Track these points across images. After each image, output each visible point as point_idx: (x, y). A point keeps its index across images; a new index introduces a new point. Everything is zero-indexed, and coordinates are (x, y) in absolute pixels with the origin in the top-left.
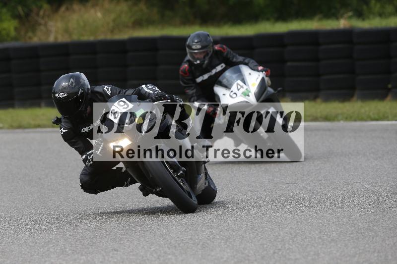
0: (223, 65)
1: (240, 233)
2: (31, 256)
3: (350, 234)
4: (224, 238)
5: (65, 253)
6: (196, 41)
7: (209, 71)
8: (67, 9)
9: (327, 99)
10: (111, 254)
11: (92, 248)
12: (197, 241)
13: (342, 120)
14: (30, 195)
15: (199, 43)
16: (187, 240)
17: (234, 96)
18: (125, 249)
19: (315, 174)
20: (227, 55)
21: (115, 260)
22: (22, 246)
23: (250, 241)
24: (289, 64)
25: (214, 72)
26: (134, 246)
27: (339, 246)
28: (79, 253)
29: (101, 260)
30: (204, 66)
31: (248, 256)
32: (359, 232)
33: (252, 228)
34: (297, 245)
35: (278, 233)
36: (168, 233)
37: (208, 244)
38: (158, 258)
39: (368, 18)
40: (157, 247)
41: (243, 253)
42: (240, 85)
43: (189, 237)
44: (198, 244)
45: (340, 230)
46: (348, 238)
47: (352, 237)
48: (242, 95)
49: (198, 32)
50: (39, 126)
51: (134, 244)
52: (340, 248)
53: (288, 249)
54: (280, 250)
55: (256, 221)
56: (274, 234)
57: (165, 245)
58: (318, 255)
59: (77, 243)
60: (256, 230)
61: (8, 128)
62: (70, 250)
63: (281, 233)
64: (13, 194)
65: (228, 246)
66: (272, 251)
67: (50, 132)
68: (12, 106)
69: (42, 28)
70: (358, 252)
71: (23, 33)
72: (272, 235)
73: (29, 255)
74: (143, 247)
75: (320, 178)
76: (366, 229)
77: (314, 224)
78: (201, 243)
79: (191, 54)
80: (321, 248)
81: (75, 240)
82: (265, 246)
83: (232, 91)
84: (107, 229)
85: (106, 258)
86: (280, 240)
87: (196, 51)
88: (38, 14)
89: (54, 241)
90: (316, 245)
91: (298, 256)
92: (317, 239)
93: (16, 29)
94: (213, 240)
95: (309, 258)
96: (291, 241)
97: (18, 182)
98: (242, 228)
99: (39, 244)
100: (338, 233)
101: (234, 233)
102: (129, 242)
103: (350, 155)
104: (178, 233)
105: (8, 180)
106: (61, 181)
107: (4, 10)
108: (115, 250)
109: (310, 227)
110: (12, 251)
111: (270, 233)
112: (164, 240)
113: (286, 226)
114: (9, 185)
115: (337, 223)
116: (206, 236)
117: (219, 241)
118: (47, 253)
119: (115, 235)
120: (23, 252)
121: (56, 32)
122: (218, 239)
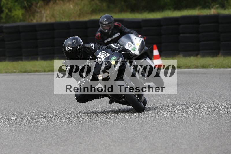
0: (119, 34)
1: (153, 133)
2: (32, 147)
3: (216, 134)
4: (144, 136)
5: (51, 145)
7: (112, 37)
8: (54, 3)
9: (204, 56)
10: (78, 146)
11: (67, 142)
12: (127, 138)
13: (212, 67)
15: (107, 21)
18: (86, 143)
19: (197, 99)
20: (121, 28)
21: (80, 149)
22: (26, 141)
23: (159, 138)
24: (182, 35)
25: (114, 37)
27: (210, 141)
28: (59, 145)
29: (72, 149)
31: (157, 147)
32: (222, 133)
33: (160, 131)
34: (186, 141)
35: (175, 134)
36: (111, 133)
37: (134, 140)
38: (105, 148)
39: (228, 8)
40: (105, 142)
41: (154, 145)
42: (130, 45)
43: (123, 136)
44: (128, 140)
45: (211, 132)
46: (215, 136)
47: (218, 136)
49: (106, 15)
50: (36, 71)
51: (91, 140)
52: (211, 142)
53: (180, 143)
54: (176, 143)
55: (162, 126)
56: (173, 134)
57: (109, 140)
58: (198, 146)
60: (162, 132)
61: (19, 72)
62: (54, 143)
63: (177, 133)
65: (146, 141)
66: (171, 144)
67: (43, 75)
68: (21, 60)
69: (38, 15)
70: (221, 145)
71: (27, 17)
72: (171, 135)
73: (30, 146)
74: (96, 142)
76: (226, 131)
77: (196, 128)
78: (130, 139)
79: (102, 27)
80: (200, 142)
81: (57, 138)
82: (167, 141)
84: (76, 131)
85: (75, 148)
86: (176, 137)
88: (36, 7)
89: (45, 138)
90: (197, 140)
91: (186, 147)
92: (197, 137)
93: (23, 14)
94: (137, 138)
95: (193, 148)
96: (182, 138)
97: (24, 104)
98: (154, 131)
99: (36, 140)
100: (210, 133)
101: (149, 134)
102: (89, 139)
103: (217, 88)
104: (117, 134)
105: (18, 102)
106: (50, 103)
107: (16, 4)
108: (80, 143)
109: (194, 130)
110: (21, 144)
111: (170, 133)
112: (109, 137)
113: (179, 129)
114: (19, 106)
115: (209, 128)
116: (133, 135)
117: (141, 138)
118: (41, 145)
119: (80, 135)
120: (27, 144)
121: (46, 17)
122: (140, 137)
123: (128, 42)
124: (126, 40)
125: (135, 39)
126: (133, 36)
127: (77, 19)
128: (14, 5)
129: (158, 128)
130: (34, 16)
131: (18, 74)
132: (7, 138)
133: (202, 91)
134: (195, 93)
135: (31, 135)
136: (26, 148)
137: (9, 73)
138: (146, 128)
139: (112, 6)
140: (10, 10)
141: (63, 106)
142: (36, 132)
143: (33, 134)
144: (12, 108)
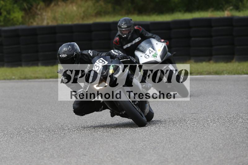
0: (140, 38)
1: (162, 144)
3: (231, 145)
4: (152, 147)
5: (53, 157)
6: (124, 23)
8: (55, 5)
9: (217, 61)
10: (82, 158)
11: (70, 154)
12: (135, 149)
13: (226, 74)
14: (31, 121)
15: (126, 24)
16: (129, 149)
17: (148, 57)
18: (90, 154)
19: (209, 108)
20: (142, 32)
21: (84, 162)
22: (26, 153)
23: (169, 150)
24: (193, 39)
25: (134, 42)
26: (96, 153)
27: (224, 153)
28: (62, 157)
29: (75, 161)
30: (129, 38)
31: (167, 159)
32: (237, 144)
33: (169, 141)
34: (198, 152)
35: (186, 145)
36: (117, 144)
37: (142, 151)
38: (111, 160)
40: (111, 153)
41: (164, 157)
42: (151, 50)
43: (130, 147)
44: (136, 152)
45: (225, 142)
46: (230, 148)
47: (232, 147)
48: (153, 56)
49: (125, 18)
50: (37, 78)
51: (96, 151)
52: (225, 154)
53: (192, 155)
54: (187, 155)
55: (173, 137)
56: (184, 145)
57: (115, 152)
58: (211, 158)
59: (61, 151)
60: (172, 143)
61: (18, 79)
62: (56, 155)
63: (188, 144)
64: (21, 120)
65: (155, 153)
66: (182, 156)
68: (21, 65)
69: (39, 17)
70: (236, 157)
71: (27, 20)
72: (182, 146)
73: (31, 158)
74: (102, 153)
75: (212, 110)
76: (241, 142)
77: (209, 139)
78: (138, 151)
79: (121, 31)
80: (213, 154)
81: (59, 149)
82: (178, 153)
83: (146, 54)
84: (79, 142)
85: (79, 160)
86: (187, 149)
87: (124, 29)
88: (37, 8)
89: (46, 150)
90: (209, 152)
91: (198, 159)
92: (210, 149)
93: (22, 17)
94: (146, 149)
95: (206, 160)
96: (194, 149)
97: (24, 113)
98: (164, 142)
99: (37, 151)
100: (223, 144)
101: (158, 145)
102: (93, 150)
103: (231, 96)
104: (123, 145)
105: (18, 111)
106: (51, 112)
107: (15, 5)
108: (84, 155)
109: (206, 141)
110: (20, 156)
111: (181, 144)
112: (115, 149)
113: (191, 140)
114: (18, 115)
115: (223, 138)
116: (141, 146)
117: (149, 150)
118: (42, 157)
119: (84, 146)
120: (27, 156)
121: (47, 19)
122: (149, 148)
123: (149, 48)
124: (147, 45)
125: (157, 44)
126: (154, 41)
127: (81, 22)
128: (13, 7)
129: (168, 139)
130: (34, 19)
131: (17, 81)
132: (6, 149)
133: (216, 99)
134: (208, 101)
135: (31, 147)
136: (26, 160)
137: (8, 79)
138: (155, 138)
139: (118, 7)
140: (9, 13)
141: (66, 115)
142: (37, 143)
143: (34, 145)
144: (11, 117)
